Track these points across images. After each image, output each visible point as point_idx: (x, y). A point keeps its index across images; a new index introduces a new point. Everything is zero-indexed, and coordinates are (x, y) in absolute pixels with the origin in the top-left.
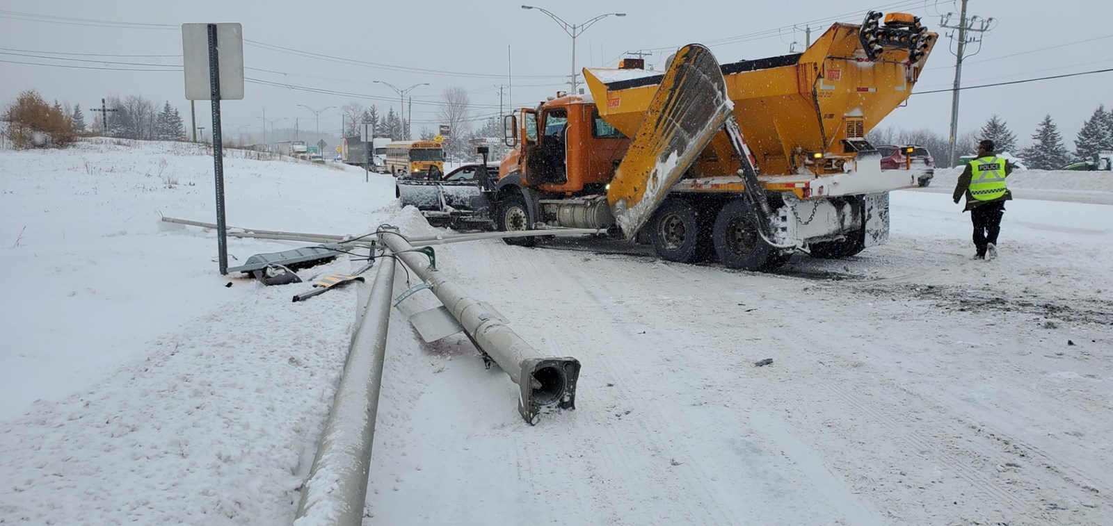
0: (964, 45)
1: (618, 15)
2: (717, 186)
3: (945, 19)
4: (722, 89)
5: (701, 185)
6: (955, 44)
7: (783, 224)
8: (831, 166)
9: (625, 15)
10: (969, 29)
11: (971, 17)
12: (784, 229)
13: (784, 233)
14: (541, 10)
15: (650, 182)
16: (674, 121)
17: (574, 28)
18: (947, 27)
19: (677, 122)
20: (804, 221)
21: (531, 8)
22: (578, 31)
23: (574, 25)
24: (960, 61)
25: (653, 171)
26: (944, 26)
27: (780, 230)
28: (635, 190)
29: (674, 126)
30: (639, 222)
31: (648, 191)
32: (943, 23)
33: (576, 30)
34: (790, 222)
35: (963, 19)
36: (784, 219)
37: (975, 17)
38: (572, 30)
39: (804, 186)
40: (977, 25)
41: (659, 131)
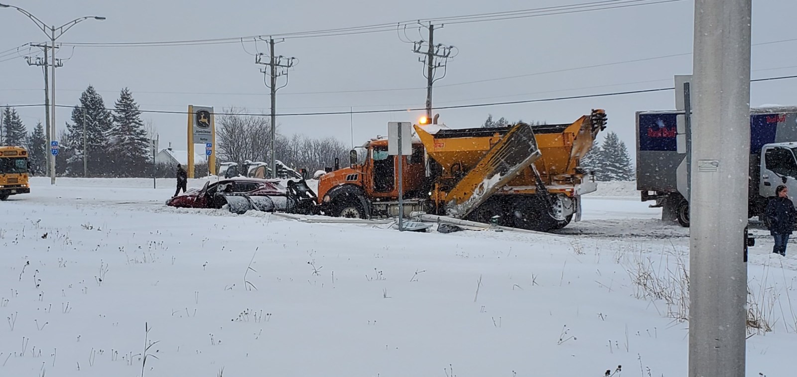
0: (434, 69)
1: (96, 18)
2: (518, 191)
3: (417, 46)
4: (535, 145)
5: (507, 191)
6: (427, 67)
7: (559, 209)
8: (570, 181)
9: (105, 18)
10: (436, 55)
11: (437, 44)
12: (560, 212)
13: (560, 213)
14: (18, 9)
15: (477, 190)
16: (500, 158)
17: (53, 30)
18: (419, 52)
19: (502, 159)
20: (567, 208)
21: (8, 6)
22: (57, 33)
23: (53, 27)
24: (430, 83)
25: (481, 184)
26: (418, 51)
27: (558, 212)
28: (465, 194)
29: (500, 160)
30: (467, 212)
31: (475, 195)
32: (417, 49)
33: (55, 32)
34: (562, 209)
35: (431, 46)
36: (560, 206)
37: (440, 45)
38: (51, 32)
39: (570, 190)
40: (441, 53)
41: (490, 163)
